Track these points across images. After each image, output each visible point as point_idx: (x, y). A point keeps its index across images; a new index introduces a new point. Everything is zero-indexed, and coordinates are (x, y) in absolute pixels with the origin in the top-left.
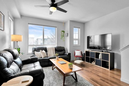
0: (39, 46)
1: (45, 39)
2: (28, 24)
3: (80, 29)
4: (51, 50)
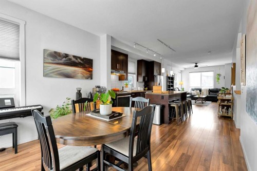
4: (204, 91)
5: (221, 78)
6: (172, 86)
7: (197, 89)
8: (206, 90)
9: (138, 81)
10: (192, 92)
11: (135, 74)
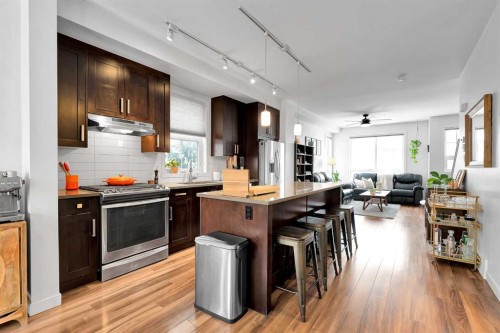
2: (351, 138)
4: (384, 179)
5: (422, 149)
6: (310, 168)
7: (367, 176)
8: (388, 178)
9: (212, 155)
10: (357, 181)
11: (204, 135)
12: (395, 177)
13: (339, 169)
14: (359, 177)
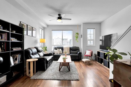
0: (58, 46)
1: (64, 39)
2: (52, 30)
3: (95, 29)
4: (66, 49)
12: (70, 48)
13: (47, 45)
14: (56, 49)
